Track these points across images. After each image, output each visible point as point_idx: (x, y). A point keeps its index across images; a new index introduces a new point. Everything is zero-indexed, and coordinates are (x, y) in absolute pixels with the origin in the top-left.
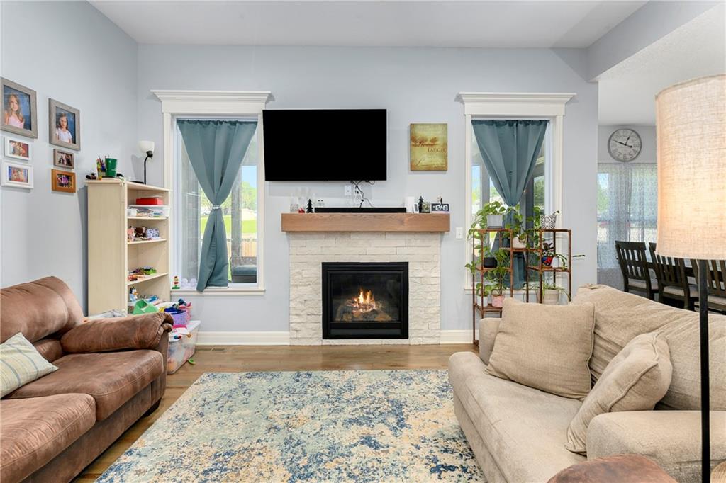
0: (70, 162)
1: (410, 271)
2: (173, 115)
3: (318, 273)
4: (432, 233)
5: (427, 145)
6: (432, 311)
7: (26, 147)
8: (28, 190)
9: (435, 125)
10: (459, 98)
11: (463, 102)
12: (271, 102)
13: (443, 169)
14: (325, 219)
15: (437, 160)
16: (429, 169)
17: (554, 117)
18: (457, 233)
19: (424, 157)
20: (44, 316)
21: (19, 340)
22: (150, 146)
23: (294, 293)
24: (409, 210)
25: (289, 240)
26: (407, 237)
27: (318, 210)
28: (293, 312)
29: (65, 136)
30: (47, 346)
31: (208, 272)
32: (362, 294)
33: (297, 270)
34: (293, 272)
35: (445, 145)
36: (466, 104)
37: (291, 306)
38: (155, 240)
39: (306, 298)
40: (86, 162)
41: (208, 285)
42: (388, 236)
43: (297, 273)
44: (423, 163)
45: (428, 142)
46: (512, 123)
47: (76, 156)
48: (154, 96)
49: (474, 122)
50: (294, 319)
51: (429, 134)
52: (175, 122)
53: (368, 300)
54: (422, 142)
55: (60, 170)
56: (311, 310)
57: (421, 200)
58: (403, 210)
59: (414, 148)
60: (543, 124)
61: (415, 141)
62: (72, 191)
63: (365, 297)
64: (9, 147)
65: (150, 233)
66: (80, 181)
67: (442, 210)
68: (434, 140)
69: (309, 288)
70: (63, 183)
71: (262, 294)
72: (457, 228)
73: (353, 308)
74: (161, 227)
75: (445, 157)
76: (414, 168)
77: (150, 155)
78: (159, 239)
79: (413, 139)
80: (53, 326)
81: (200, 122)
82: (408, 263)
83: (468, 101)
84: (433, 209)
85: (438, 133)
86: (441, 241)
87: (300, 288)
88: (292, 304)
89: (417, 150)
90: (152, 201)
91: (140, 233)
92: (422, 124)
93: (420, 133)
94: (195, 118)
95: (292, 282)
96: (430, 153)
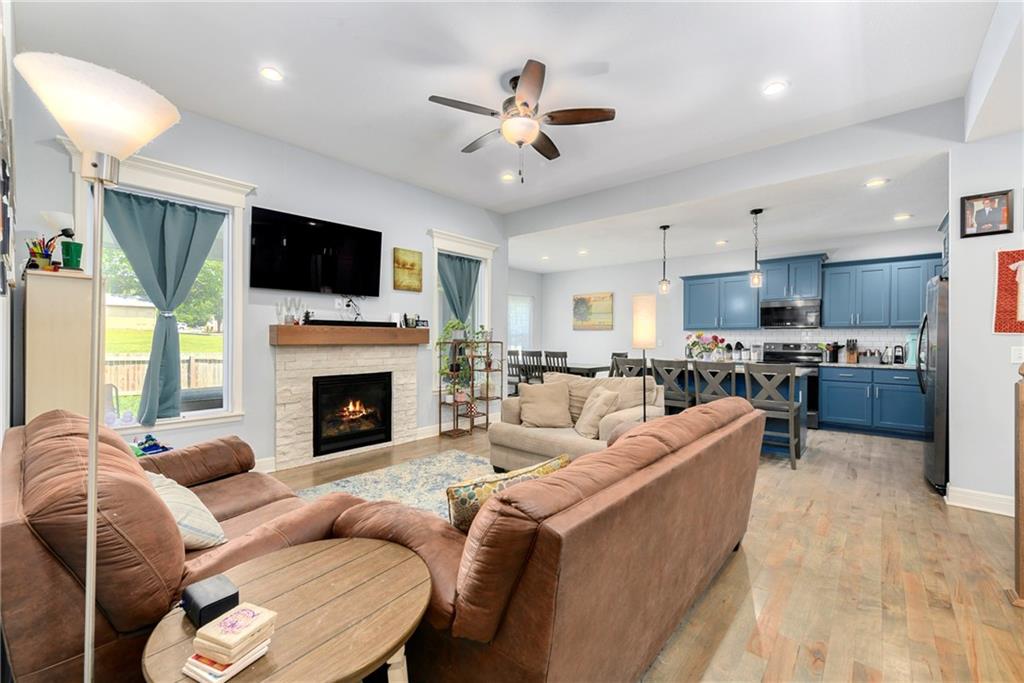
1: (392, 379)
3: (308, 388)
4: (411, 345)
5: (407, 268)
6: (411, 413)
9: (413, 252)
10: (430, 233)
11: (432, 236)
13: (419, 290)
14: (326, 332)
15: (415, 283)
16: (409, 289)
17: (486, 260)
19: (405, 278)
23: (281, 412)
24: (398, 325)
25: (274, 355)
26: (392, 349)
28: (280, 434)
32: (351, 403)
33: (284, 388)
34: (280, 389)
35: (421, 270)
36: (435, 240)
37: (277, 427)
39: (295, 416)
41: (157, 419)
42: (376, 348)
43: (285, 390)
44: (404, 284)
45: (408, 266)
46: (461, 259)
49: (439, 254)
50: (281, 441)
51: (409, 259)
53: (358, 408)
54: (404, 266)
56: (301, 429)
57: (405, 316)
58: (393, 325)
59: (397, 269)
60: (478, 262)
61: (396, 262)
63: (355, 405)
67: (423, 326)
68: (412, 265)
69: (299, 406)
71: (240, 419)
73: (344, 416)
75: (421, 281)
76: (396, 287)
79: (395, 260)
81: (135, 196)
82: (391, 373)
83: (436, 237)
85: (415, 259)
86: (417, 352)
87: (288, 406)
88: (278, 425)
89: (400, 272)
92: (403, 250)
93: (403, 257)
95: (279, 401)
96: (410, 275)
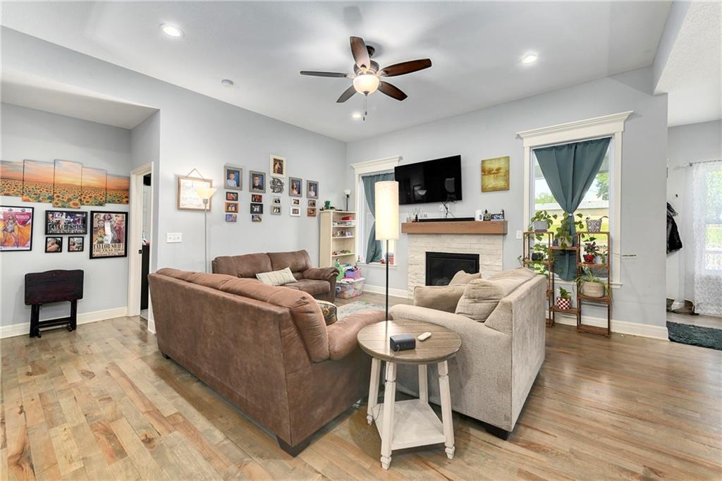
0: (314, 204)
1: (480, 260)
2: (359, 175)
3: (424, 257)
5: (493, 174)
7: (298, 201)
8: (298, 217)
9: (499, 159)
10: (519, 136)
11: (522, 139)
12: (401, 161)
13: (506, 188)
14: (424, 226)
15: (501, 183)
16: (495, 189)
17: (615, 134)
18: (517, 234)
19: (491, 182)
20: (297, 263)
21: (288, 269)
22: (348, 192)
23: (410, 268)
24: (477, 219)
25: (408, 238)
26: (478, 237)
27: (421, 221)
28: (410, 280)
29: (313, 194)
30: (297, 274)
31: (372, 254)
34: (410, 256)
35: (508, 172)
36: (525, 140)
38: (348, 237)
39: (417, 272)
40: (320, 203)
41: (371, 262)
42: (465, 237)
43: (413, 257)
44: (491, 186)
45: (494, 171)
46: (571, 146)
47: (317, 201)
48: (352, 167)
49: (536, 151)
50: (410, 284)
51: (494, 166)
52: (361, 179)
54: (490, 172)
55: (311, 207)
56: (419, 279)
57: (485, 212)
58: (473, 219)
59: (484, 177)
60: (607, 140)
61: (485, 172)
62: (315, 216)
64: (293, 202)
65: (347, 233)
66: (318, 211)
67: (498, 218)
68: (498, 170)
69: (418, 267)
70: (311, 213)
71: (395, 268)
72: (518, 231)
74: (353, 230)
75: (508, 181)
76: (484, 190)
77: (348, 196)
78: (351, 237)
79: (483, 170)
80: (300, 267)
81: (371, 176)
82: (478, 255)
83: (526, 137)
84: (493, 218)
85: (502, 164)
86: (503, 241)
87: (414, 266)
88: (409, 275)
89: (486, 177)
90: (347, 218)
91: (343, 234)
92: (490, 160)
93: (488, 166)
94: (368, 175)
95: (409, 262)
96: (496, 179)
